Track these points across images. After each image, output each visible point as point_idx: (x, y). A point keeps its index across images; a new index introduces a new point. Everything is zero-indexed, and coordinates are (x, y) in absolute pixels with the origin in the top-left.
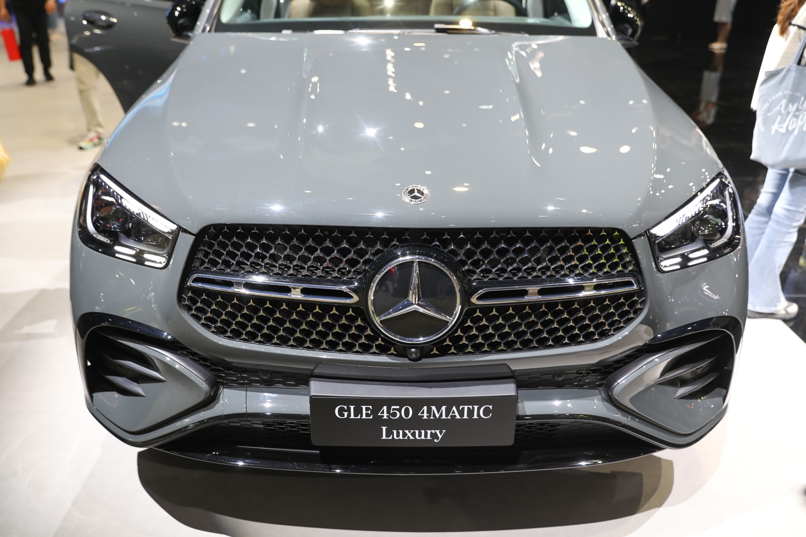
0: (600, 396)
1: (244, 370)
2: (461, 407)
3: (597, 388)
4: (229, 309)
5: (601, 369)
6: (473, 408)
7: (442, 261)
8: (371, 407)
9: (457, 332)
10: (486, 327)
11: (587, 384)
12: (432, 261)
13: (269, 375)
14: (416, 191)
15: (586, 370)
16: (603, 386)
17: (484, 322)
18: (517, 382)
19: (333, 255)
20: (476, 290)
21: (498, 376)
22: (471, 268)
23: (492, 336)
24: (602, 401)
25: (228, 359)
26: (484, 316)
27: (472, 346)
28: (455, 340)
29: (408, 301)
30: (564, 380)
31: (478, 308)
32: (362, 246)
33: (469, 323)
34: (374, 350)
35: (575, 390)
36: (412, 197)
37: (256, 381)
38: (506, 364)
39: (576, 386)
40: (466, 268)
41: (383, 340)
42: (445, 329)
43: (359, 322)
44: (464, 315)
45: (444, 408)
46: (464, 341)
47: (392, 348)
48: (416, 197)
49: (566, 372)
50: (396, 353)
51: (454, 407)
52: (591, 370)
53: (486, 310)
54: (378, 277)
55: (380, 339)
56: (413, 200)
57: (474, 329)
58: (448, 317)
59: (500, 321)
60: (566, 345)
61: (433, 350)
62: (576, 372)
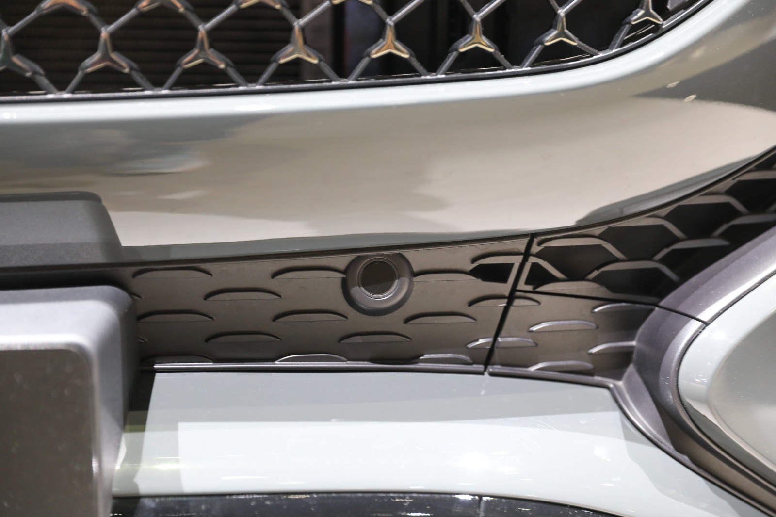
15: (527, 255)
16: (631, 369)
39: (487, 357)
52: (553, 257)
62: (471, 267)
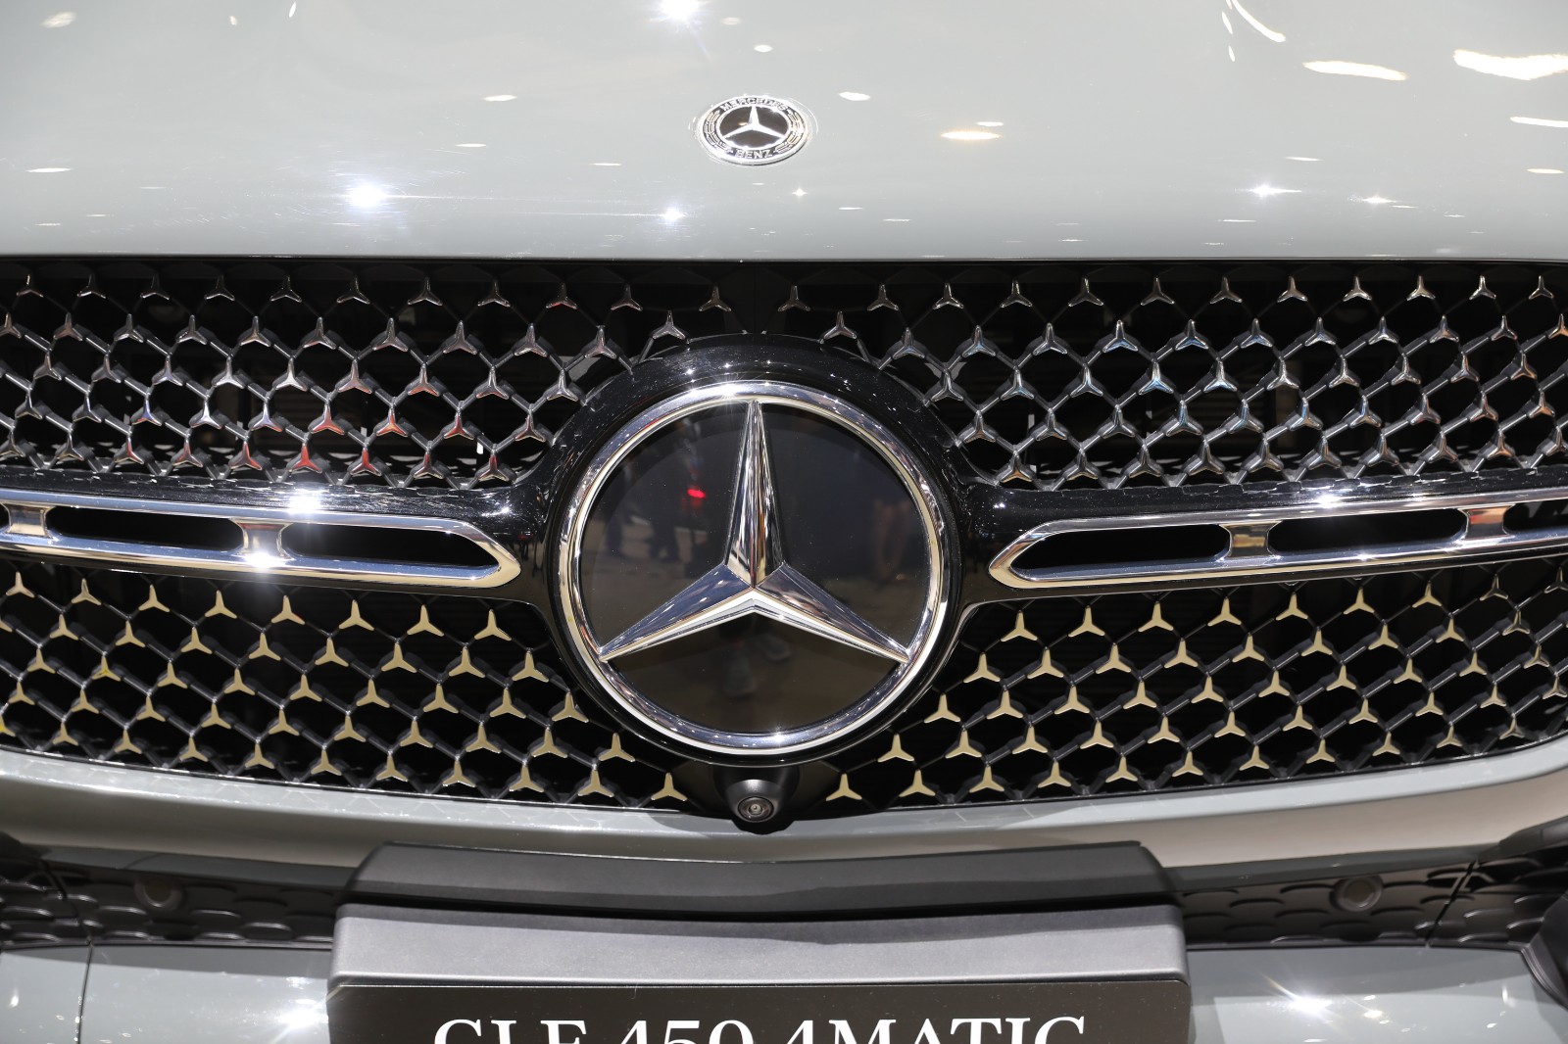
0: (1529, 977)
1: (78, 877)
2: (956, 1023)
3: (1511, 944)
4: (62, 630)
5: (1530, 868)
6: (1007, 1028)
7: (875, 412)
8: (581, 1024)
9: (935, 709)
10: (1054, 689)
11: (1470, 927)
12: (829, 407)
13: (175, 896)
14: (754, 115)
15: (1470, 870)
16: (1537, 936)
17: (1047, 667)
18: (1185, 917)
19: (413, 388)
20: (1008, 530)
21: (1106, 891)
22: (990, 435)
23: (1079, 725)
24: (1539, 999)
25: (25, 838)
26: (1046, 640)
27: (997, 771)
28: (930, 742)
29: (728, 575)
30: (1375, 912)
31: (1018, 606)
32: (530, 345)
33: (983, 671)
34: (594, 785)
35: (1424, 952)
36: (742, 139)
37: (133, 922)
38: (1136, 844)
39: (1427, 934)
40: (969, 434)
41: (628, 744)
42: (885, 694)
43: (529, 670)
44: (960, 637)
45: (883, 1027)
46: (964, 747)
47: (669, 778)
48: (754, 139)
49: (1386, 878)
50: (684, 799)
51: (927, 1022)
52: (1489, 870)
53: (1051, 614)
54: (595, 480)
55: (616, 739)
56: (746, 149)
57: (1006, 696)
58: (893, 643)
59: (1115, 662)
60: (1387, 763)
61: (836, 787)
62: (1426, 879)
